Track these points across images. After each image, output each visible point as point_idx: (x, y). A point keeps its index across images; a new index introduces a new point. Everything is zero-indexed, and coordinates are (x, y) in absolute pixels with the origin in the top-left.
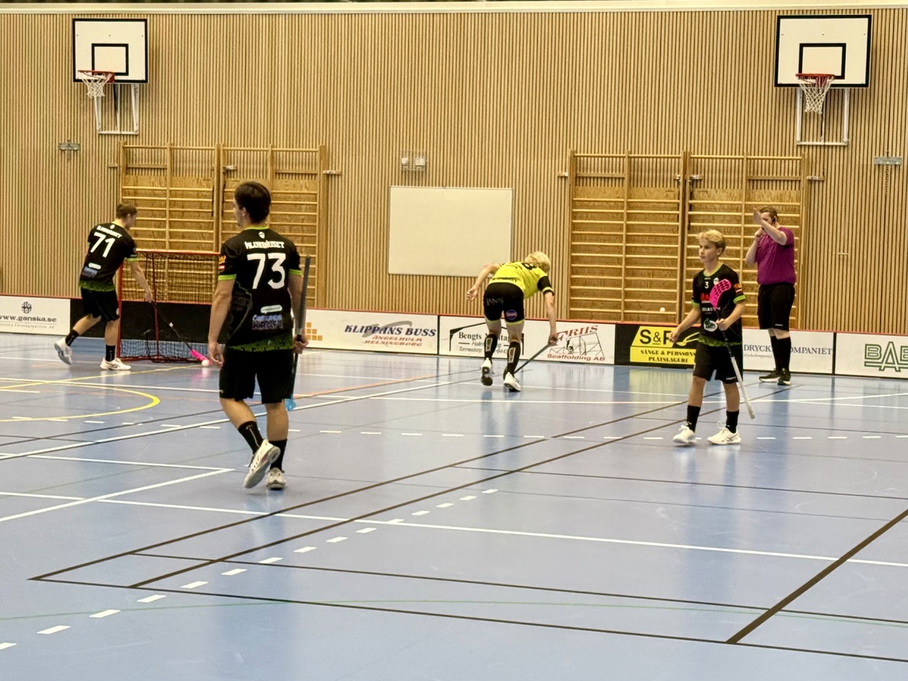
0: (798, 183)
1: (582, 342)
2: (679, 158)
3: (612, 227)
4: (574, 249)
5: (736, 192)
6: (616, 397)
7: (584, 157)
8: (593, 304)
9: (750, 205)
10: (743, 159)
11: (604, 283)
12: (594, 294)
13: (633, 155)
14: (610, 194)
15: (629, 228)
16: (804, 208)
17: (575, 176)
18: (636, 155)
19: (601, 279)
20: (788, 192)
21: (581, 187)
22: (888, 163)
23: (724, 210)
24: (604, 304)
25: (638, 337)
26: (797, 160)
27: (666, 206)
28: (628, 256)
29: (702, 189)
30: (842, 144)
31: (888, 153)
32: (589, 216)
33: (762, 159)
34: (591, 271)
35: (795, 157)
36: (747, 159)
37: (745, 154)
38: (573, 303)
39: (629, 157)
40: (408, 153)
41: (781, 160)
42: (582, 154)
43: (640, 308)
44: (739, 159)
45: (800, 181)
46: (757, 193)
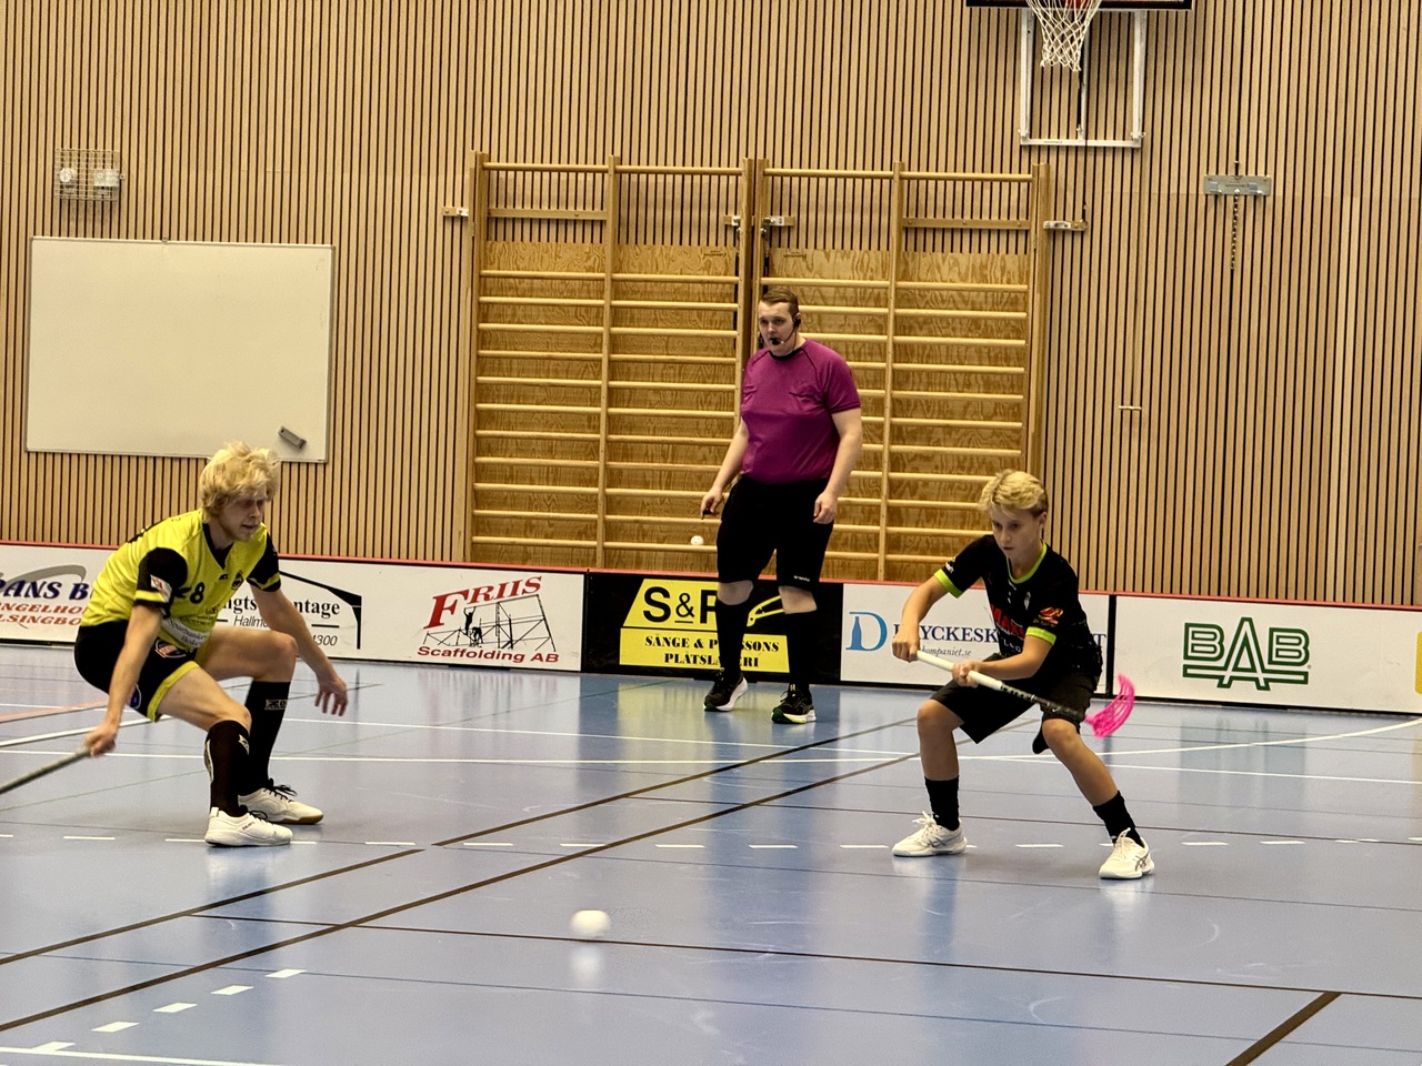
0: (1022, 239)
1: (503, 617)
2: (737, 175)
3: (575, 341)
4: (482, 393)
5: (874, 257)
6: (586, 749)
7: (507, 170)
8: (529, 527)
9: (907, 289)
10: (890, 178)
11: (554, 475)
12: (532, 501)
13: (625, 167)
14: (568, 261)
15: (616, 343)
16: (1037, 296)
17: (484, 215)
18: (634, 167)
19: (548, 466)
20: (998, 259)
21: (499, 245)
22: (1237, 191)
23: (845, 301)
24: (555, 527)
25: (639, 605)
26: (1019, 181)
27: (707, 290)
28: (612, 410)
29: (794, 249)
30: (1128, 144)
31: (1237, 165)
32: (520, 313)
33: (937, 179)
34: (523, 447)
35: (1015, 175)
36: (902, 178)
37: (897, 168)
38: (479, 525)
39: (616, 172)
40: (75, 157)
41: (983, 180)
42: (503, 164)
43: (644, 536)
44: (882, 178)
45: (1027, 232)
46: (925, 259)
